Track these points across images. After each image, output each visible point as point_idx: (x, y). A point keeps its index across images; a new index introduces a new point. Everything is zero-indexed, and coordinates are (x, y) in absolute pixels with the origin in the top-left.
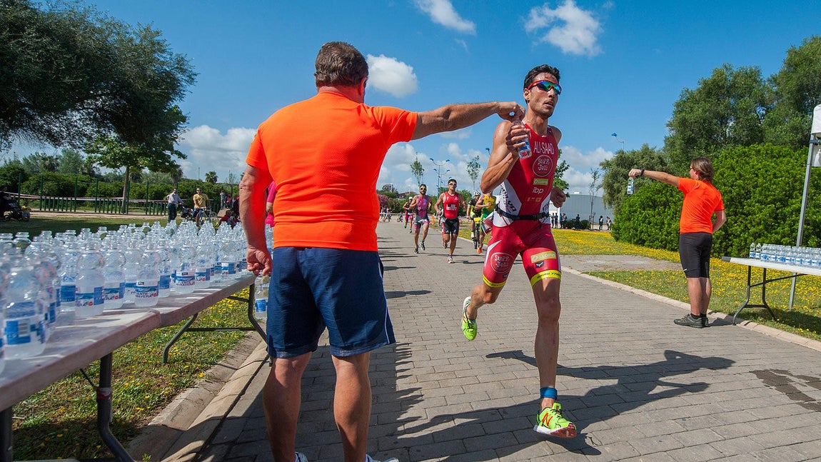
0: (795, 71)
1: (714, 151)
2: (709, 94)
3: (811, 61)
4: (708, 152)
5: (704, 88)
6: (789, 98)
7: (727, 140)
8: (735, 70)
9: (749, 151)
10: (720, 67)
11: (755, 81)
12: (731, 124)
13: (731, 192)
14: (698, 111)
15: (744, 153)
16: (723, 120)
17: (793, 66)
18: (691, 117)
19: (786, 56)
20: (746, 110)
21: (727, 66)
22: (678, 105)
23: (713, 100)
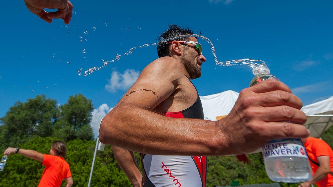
0: (72, 106)
1: (25, 138)
2: (31, 106)
3: (78, 103)
4: (21, 138)
5: (29, 103)
6: (67, 117)
7: (33, 133)
8: (47, 98)
9: (45, 140)
10: (40, 95)
11: (54, 106)
12: (37, 124)
13: (32, 164)
14: (23, 114)
15: (43, 141)
16: (34, 122)
17: (71, 103)
18: (17, 117)
19: (69, 98)
20: (47, 118)
21: (44, 96)
22: (12, 109)
23: (33, 110)
